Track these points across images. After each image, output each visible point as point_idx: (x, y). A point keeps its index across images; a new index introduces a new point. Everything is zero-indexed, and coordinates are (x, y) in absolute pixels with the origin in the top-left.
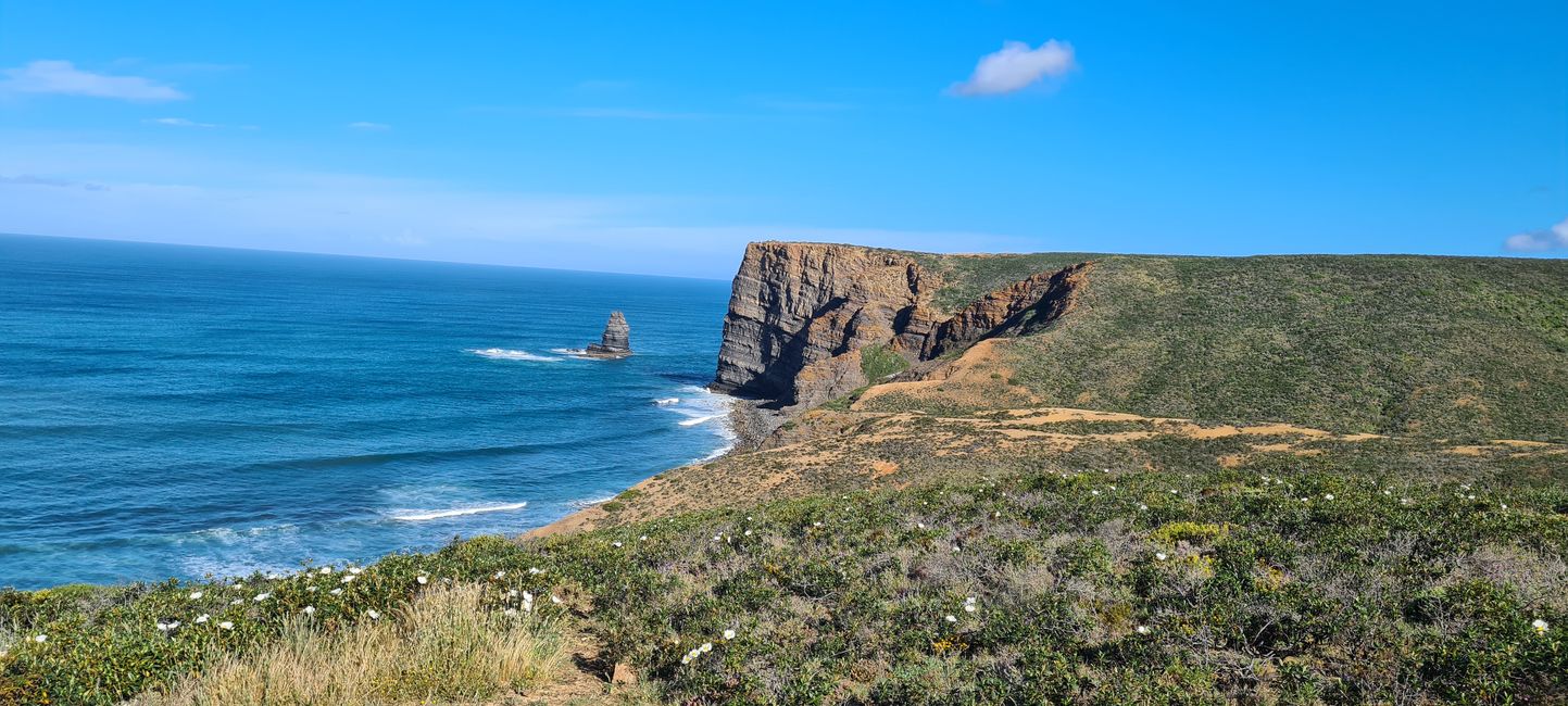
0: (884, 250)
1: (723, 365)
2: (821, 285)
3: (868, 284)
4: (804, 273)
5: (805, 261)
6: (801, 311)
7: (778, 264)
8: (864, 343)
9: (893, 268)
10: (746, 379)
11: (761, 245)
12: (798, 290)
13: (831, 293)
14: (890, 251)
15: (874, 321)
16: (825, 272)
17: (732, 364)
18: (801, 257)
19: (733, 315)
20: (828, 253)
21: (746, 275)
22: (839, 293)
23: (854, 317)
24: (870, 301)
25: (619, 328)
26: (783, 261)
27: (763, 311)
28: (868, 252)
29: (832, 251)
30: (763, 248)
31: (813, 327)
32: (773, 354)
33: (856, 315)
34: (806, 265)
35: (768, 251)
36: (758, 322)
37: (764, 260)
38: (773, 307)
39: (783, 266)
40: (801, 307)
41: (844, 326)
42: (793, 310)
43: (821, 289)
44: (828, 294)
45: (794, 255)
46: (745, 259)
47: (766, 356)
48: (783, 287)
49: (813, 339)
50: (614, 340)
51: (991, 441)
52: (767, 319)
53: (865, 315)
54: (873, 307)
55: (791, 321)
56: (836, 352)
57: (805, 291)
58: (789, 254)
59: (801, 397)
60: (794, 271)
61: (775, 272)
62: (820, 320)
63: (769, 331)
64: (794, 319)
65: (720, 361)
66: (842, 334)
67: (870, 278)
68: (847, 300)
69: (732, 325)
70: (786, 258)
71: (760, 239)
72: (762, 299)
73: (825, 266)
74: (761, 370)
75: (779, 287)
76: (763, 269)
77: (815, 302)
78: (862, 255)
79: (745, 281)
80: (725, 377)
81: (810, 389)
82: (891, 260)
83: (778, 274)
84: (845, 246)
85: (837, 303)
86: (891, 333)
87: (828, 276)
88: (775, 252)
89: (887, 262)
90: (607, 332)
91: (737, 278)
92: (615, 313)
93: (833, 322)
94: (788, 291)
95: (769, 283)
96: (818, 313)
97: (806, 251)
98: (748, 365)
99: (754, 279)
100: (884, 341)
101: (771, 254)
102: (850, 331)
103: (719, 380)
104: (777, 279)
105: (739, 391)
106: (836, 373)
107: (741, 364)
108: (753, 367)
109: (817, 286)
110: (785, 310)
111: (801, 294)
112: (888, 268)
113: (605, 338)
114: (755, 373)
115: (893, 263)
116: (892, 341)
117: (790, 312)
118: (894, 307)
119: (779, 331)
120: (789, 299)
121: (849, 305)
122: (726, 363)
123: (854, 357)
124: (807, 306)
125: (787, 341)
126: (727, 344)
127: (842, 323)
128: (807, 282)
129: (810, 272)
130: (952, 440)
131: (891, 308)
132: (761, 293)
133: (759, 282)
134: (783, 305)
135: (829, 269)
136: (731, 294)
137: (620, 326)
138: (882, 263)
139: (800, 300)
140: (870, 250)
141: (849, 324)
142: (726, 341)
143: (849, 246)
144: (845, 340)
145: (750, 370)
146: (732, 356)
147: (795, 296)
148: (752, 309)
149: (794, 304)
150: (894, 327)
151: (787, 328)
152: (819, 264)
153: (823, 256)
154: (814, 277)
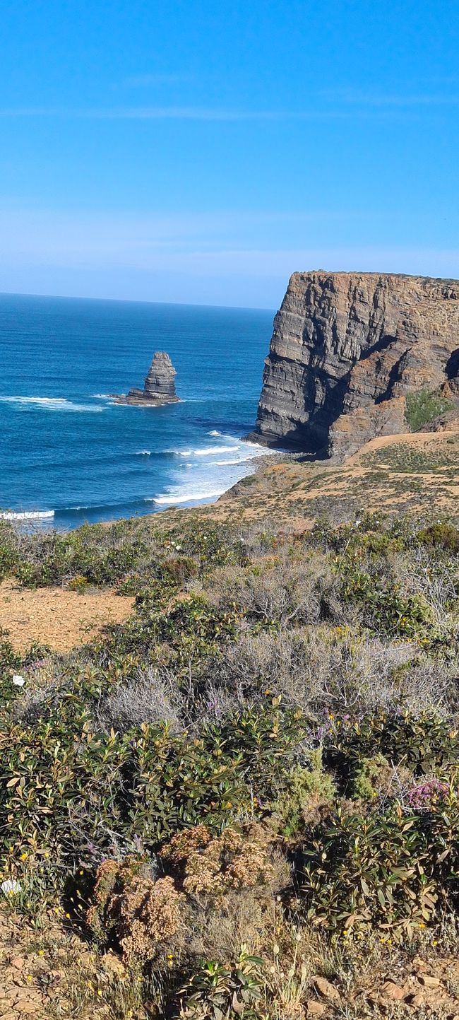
0: (444, 281)
1: (263, 414)
2: (372, 322)
3: (420, 321)
4: (353, 308)
5: (354, 295)
6: (348, 353)
7: (323, 298)
8: (410, 388)
9: (452, 301)
10: (287, 428)
11: (306, 275)
12: (345, 327)
13: (382, 330)
14: (450, 282)
15: (424, 363)
16: (376, 306)
17: (273, 413)
18: (350, 290)
19: (274, 357)
20: (380, 285)
21: (289, 310)
22: (390, 331)
23: (401, 359)
24: (421, 340)
25: (164, 371)
26: (329, 293)
27: (307, 352)
28: (425, 283)
29: (384, 282)
30: (307, 279)
31: (356, 370)
32: (318, 401)
33: (403, 358)
34: (354, 298)
35: (314, 282)
36: (302, 365)
37: (308, 294)
38: (317, 348)
39: (329, 299)
40: (348, 346)
41: (390, 370)
42: (339, 350)
43: (371, 326)
44: (378, 331)
45: (342, 287)
46: (289, 292)
47: (310, 404)
48: (329, 324)
49: (355, 384)
50: (158, 384)
51: (430, 498)
52: (311, 361)
53: (413, 356)
54: (423, 348)
55: (337, 364)
56: (379, 399)
57: (352, 329)
58: (336, 286)
59: (335, 450)
60: (341, 305)
61: (320, 307)
62: (365, 362)
63: (313, 374)
64: (341, 361)
65: (260, 409)
66: (388, 378)
67: (423, 314)
68: (395, 340)
69: (273, 368)
70: (333, 290)
71: (305, 269)
72: (306, 338)
73: (375, 300)
74: (304, 418)
75: (324, 325)
76: (308, 303)
77: (364, 342)
78: (418, 287)
79: (287, 317)
80: (264, 427)
81: (346, 441)
82: (450, 292)
83: (324, 309)
84: (398, 276)
85: (387, 341)
86: (443, 377)
87: (379, 312)
88: (321, 284)
89: (446, 294)
90: (150, 375)
91: (279, 314)
92: (159, 354)
93: (379, 365)
94: (334, 329)
95: (314, 320)
96: (365, 354)
97: (355, 282)
98: (290, 414)
99: (297, 315)
100: (435, 386)
101: (317, 287)
102: (396, 375)
103: (258, 430)
104: (323, 315)
105: (279, 442)
106: (376, 423)
107: (283, 413)
108: (296, 416)
109: (367, 322)
110: (330, 351)
111: (348, 332)
112: (445, 302)
113: (147, 383)
114: (298, 423)
115: (452, 297)
116: (443, 387)
117: (336, 353)
118: (449, 347)
119: (324, 375)
120: (335, 338)
121: (397, 345)
122: (266, 411)
123: (398, 405)
124: (353, 347)
125: (332, 386)
126: (267, 390)
127: (388, 366)
128: (356, 319)
129: (359, 307)
130: (390, 497)
131: (445, 349)
132: (305, 332)
133: (303, 319)
134: (329, 344)
135: (380, 303)
136: (272, 333)
137: (165, 369)
138: (440, 296)
139: (347, 340)
140: (427, 280)
141: (395, 368)
142: (266, 386)
143: (404, 276)
144: (391, 384)
145: (292, 420)
146: (272, 403)
147: (342, 335)
148: (295, 350)
149: (340, 344)
150: (446, 371)
151: (332, 372)
152: (369, 297)
153: (374, 287)
154: (364, 312)
